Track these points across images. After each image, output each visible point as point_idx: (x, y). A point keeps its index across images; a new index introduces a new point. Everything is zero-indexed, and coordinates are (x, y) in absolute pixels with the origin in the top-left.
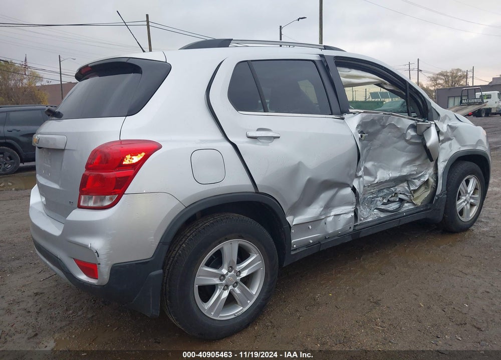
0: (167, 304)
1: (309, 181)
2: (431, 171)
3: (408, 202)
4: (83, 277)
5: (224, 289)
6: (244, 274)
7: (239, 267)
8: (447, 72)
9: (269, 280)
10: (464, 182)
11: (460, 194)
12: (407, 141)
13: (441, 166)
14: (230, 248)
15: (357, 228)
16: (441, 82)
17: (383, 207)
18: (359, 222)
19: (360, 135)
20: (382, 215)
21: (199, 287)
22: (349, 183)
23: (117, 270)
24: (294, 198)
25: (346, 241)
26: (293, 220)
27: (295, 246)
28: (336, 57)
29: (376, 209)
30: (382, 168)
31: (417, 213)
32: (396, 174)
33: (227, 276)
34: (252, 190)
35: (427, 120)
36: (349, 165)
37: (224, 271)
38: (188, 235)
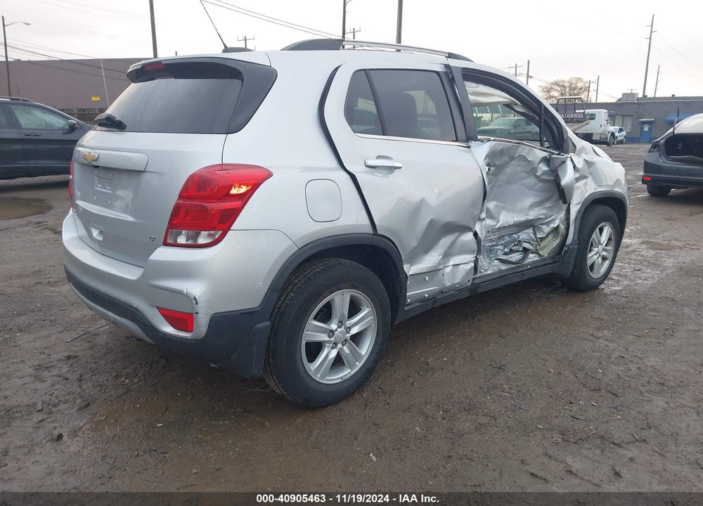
0: (269, 363)
1: (432, 222)
2: (562, 215)
3: (533, 253)
4: (169, 329)
5: (332, 348)
6: (354, 331)
7: (349, 323)
8: (563, 81)
9: (381, 339)
10: (597, 230)
11: (592, 245)
12: (537, 177)
13: (574, 210)
14: (341, 300)
15: (475, 281)
16: (556, 94)
17: (504, 257)
18: (478, 275)
19: (487, 168)
20: (504, 267)
21: (308, 344)
22: (471, 227)
23: (218, 321)
24: (414, 242)
25: (463, 297)
26: (410, 270)
27: (409, 300)
28: (464, 69)
29: (497, 259)
30: (505, 209)
31: (543, 265)
32: (522, 218)
33: (336, 333)
34: (370, 230)
35: (562, 152)
36: (473, 205)
37: (334, 326)
38: (296, 282)
